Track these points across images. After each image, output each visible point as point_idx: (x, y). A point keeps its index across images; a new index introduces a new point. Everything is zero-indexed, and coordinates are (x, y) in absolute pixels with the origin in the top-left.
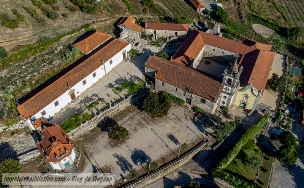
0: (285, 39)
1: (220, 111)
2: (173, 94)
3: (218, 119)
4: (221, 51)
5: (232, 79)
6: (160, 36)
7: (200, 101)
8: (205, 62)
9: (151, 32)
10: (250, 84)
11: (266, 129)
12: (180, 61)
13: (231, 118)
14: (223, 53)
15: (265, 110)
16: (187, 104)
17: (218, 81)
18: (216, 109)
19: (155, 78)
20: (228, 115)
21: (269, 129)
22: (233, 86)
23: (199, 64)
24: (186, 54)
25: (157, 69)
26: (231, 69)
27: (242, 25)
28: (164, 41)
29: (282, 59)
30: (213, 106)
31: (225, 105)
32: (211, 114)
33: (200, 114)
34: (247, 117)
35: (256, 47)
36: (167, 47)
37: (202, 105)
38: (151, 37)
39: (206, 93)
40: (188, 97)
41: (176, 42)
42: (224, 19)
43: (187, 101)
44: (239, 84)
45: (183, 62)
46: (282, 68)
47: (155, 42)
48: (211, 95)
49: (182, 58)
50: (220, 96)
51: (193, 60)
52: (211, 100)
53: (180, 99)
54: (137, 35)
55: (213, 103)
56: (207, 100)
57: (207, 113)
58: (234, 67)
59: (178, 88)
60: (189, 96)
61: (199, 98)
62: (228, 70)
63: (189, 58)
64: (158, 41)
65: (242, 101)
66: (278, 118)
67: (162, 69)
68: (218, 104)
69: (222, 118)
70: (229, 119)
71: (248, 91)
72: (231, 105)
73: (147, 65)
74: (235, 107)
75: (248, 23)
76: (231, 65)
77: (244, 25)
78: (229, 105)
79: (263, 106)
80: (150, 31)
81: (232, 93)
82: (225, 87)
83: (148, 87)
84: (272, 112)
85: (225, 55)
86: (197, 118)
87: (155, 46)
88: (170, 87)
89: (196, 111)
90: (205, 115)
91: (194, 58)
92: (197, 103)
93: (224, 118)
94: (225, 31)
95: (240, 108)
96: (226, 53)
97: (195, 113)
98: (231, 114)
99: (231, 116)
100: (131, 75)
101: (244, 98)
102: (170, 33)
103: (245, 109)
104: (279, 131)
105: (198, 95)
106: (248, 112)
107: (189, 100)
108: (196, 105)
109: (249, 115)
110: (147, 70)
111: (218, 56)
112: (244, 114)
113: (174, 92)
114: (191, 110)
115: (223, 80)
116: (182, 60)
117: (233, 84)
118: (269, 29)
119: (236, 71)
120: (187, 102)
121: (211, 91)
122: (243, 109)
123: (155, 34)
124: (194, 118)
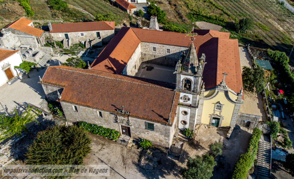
0: (236, 33)
1: (181, 138)
2: (98, 123)
3: (180, 153)
4: (164, 48)
5: (192, 78)
6: (75, 41)
7: (144, 127)
8: (146, 68)
9: (60, 38)
10: (221, 83)
11: (261, 155)
12: (104, 67)
13: (201, 146)
14: (168, 50)
15: (250, 122)
16: (125, 135)
17: (169, 88)
18: (174, 136)
19: (59, 100)
20: (195, 143)
21: (264, 153)
22: (195, 91)
23: (137, 71)
24: (112, 56)
25: (63, 84)
26: (186, 61)
27: (184, 24)
28: (82, 47)
29: (243, 51)
30: (169, 132)
31: (187, 126)
32: (167, 147)
33: (149, 151)
34: (226, 139)
35: (211, 35)
36: (87, 54)
37: (150, 135)
38: (62, 44)
39: (153, 111)
40: (124, 125)
41: (100, 47)
42: (162, 17)
43: (124, 131)
44: (204, 87)
45: (109, 68)
46: (248, 62)
47: (68, 50)
48: (162, 114)
49: (106, 62)
50: (177, 112)
51: (126, 64)
52: (162, 124)
53: (112, 130)
54: (34, 41)
55: (168, 127)
56: (156, 124)
57: (160, 146)
58: (191, 57)
59: (102, 112)
60: (125, 122)
61: (142, 123)
62: (181, 63)
63: (118, 61)
64: (73, 48)
65: (213, 114)
66: (274, 132)
67: (70, 83)
68: (177, 126)
69: (187, 150)
70: (199, 150)
71: (220, 97)
72: (196, 125)
73: (45, 81)
74: (202, 126)
75: (190, 21)
76: (185, 55)
77: (186, 24)
78: (194, 125)
79: (247, 117)
80: (59, 36)
81: (196, 103)
82: (182, 95)
83: (50, 119)
84: (262, 124)
85: (171, 53)
86: (145, 159)
87: (67, 55)
88: (89, 112)
89: (141, 146)
90: (158, 151)
91: (126, 61)
92: (140, 132)
93: (190, 149)
94: (166, 28)
95: (211, 126)
96: (172, 50)
97: (139, 150)
98: (200, 140)
99: (201, 144)
100: (18, 104)
101: (216, 110)
102: (90, 35)
103: (219, 126)
104: (277, 153)
105: (138, 118)
106: (225, 131)
107: (126, 130)
108: (140, 136)
109: (229, 135)
110: (48, 90)
111: (161, 56)
112: (221, 135)
113: (97, 120)
114: (133, 146)
115: (177, 84)
116: (106, 66)
117: (194, 88)
118: (215, 25)
119: (196, 62)
120: (123, 133)
121: (160, 106)
122: (216, 128)
123: (67, 40)
124: (139, 161)
